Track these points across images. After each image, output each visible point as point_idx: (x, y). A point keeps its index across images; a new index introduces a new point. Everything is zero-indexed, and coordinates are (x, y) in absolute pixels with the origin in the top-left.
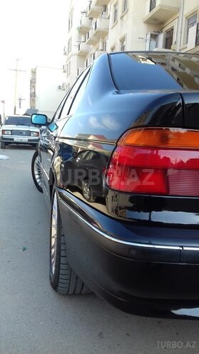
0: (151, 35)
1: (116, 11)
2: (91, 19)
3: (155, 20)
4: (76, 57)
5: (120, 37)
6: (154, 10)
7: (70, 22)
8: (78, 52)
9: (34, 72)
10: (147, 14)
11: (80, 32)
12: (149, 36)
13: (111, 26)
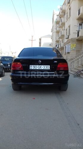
0: (79, 24)
1: (67, 16)
2: (61, 18)
3: (81, 18)
4: (55, 33)
5: (68, 25)
6: (80, 15)
7: (53, 19)
8: (56, 31)
9: (40, 40)
10: (77, 16)
11: (56, 23)
12: (79, 25)
13: (66, 21)
